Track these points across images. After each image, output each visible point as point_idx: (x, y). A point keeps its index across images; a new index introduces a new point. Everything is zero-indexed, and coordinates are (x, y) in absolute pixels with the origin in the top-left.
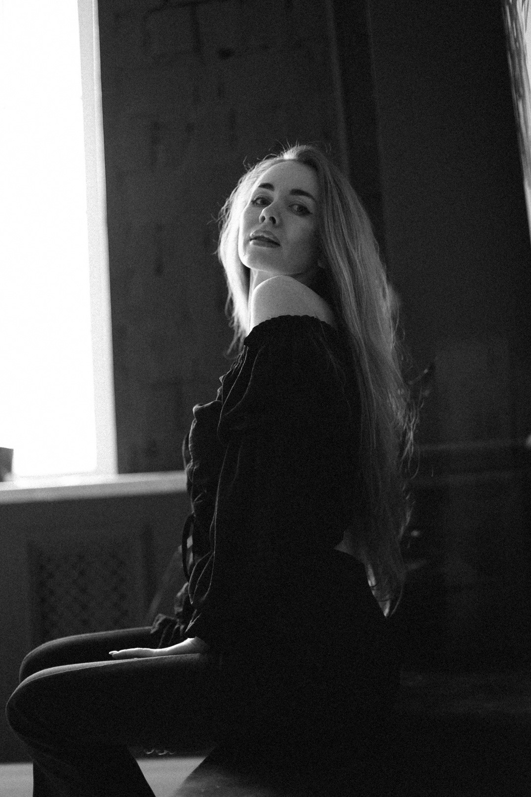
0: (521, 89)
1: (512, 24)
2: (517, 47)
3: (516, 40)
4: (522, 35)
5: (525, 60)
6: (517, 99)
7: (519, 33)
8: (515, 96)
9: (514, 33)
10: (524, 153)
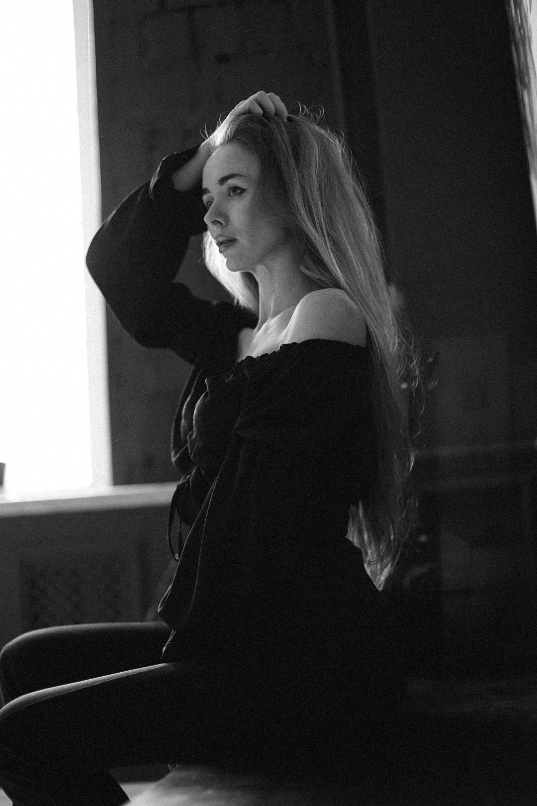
0: (526, 79)
1: (516, 12)
2: (521, 35)
3: (521, 27)
4: (526, 19)
5: (530, 44)
6: (522, 90)
7: (524, 18)
8: (519, 86)
9: (518, 21)
10: (530, 145)
